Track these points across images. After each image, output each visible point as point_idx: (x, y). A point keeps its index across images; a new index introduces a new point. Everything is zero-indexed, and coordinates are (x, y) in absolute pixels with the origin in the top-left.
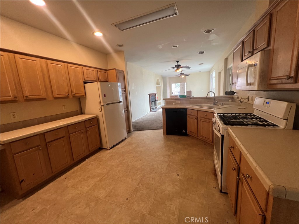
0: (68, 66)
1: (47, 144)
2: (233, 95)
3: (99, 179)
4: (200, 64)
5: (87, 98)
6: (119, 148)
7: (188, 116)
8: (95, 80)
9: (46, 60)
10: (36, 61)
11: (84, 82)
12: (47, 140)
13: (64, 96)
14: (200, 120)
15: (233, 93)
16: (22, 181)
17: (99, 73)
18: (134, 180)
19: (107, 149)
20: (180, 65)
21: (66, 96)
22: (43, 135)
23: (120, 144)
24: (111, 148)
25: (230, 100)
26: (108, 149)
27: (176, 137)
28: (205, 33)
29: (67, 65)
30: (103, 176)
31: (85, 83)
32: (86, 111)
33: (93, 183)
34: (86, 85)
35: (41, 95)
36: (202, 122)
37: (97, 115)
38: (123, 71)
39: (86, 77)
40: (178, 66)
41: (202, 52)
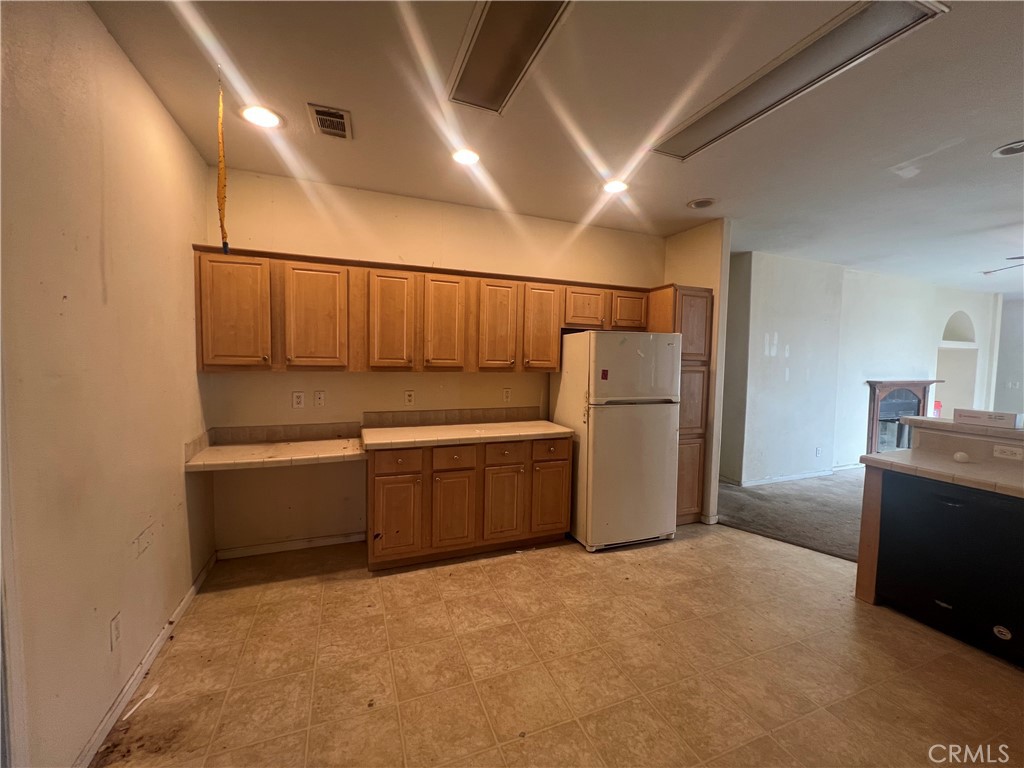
0: (527, 289)
1: (434, 474)
3: (505, 621)
5: (562, 377)
6: (621, 562)
8: (599, 323)
9: (479, 279)
10: (458, 283)
11: (562, 329)
12: (437, 466)
13: (501, 366)
16: (377, 535)
17: (617, 301)
18: (588, 694)
19: (584, 548)
21: (507, 366)
22: (430, 450)
23: (636, 551)
24: (599, 551)
26: (588, 549)
29: (525, 285)
31: (565, 331)
34: (567, 337)
35: (455, 359)
37: (574, 433)
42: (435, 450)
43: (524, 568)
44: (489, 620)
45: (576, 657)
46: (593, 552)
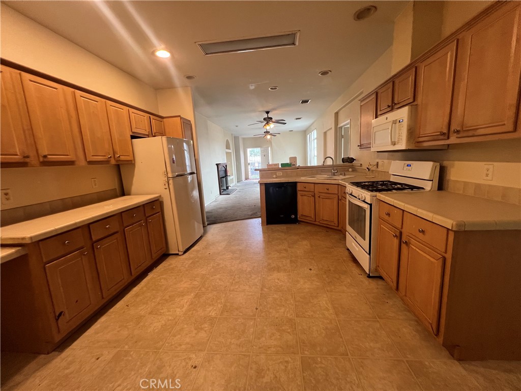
0: (107, 104)
1: (94, 244)
2: (352, 162)
3: (192, 295)
4: (297, 119)
5: (136, 166)
6: (198, 251)
7: (299, 194)
8: (147, 134)
9: (73, 90)
10: (56, 89)
11: (131, 135)
12: (94, 238)
13: (102, 160)
14: (319, 197)
15: (351, 160)
16: (60, 314)
17: (153, 122)
18: (253, 285)
19: (178, 254)
20: (271, 118)
21: (106, 160)
22: (87, 227)
23: (197, 244)
24: (185, 252)
25: (350, 170)
26: (180, 253)
27: (283, 227)
28: (320, 75)
29: (105, 102)
30: (199, 290)
31: (133, 137)
32: (134, 189)
33: (187, 302)
34: (134, 140)
35: (68, 155)
36: (321, 199)
37: (160, 196)
38: (190, 121)
39: (134, 126)
40: (268, 120)
41: (306, 102)
42: (91, 226)
43: (164, 276)
44: (186, 300)
45: (234, 282)
46: (183, 254)
